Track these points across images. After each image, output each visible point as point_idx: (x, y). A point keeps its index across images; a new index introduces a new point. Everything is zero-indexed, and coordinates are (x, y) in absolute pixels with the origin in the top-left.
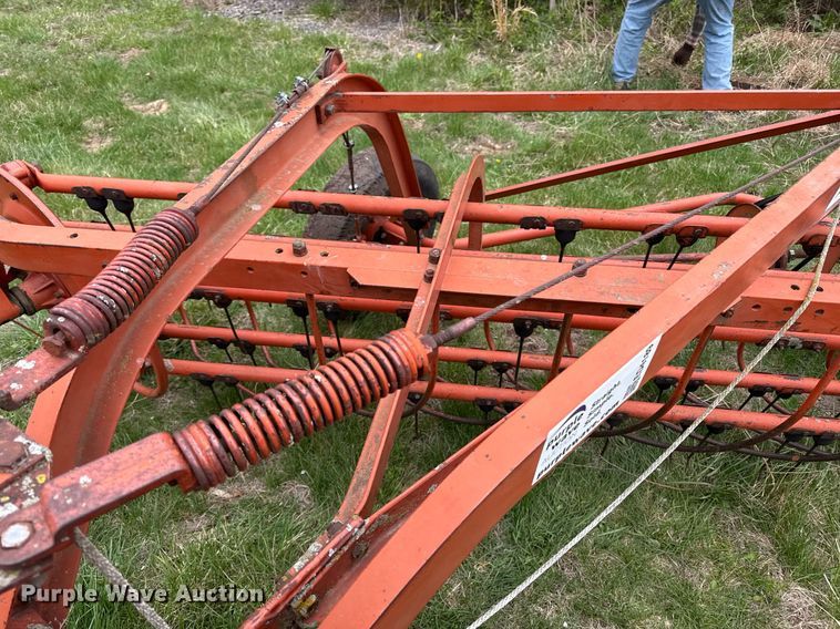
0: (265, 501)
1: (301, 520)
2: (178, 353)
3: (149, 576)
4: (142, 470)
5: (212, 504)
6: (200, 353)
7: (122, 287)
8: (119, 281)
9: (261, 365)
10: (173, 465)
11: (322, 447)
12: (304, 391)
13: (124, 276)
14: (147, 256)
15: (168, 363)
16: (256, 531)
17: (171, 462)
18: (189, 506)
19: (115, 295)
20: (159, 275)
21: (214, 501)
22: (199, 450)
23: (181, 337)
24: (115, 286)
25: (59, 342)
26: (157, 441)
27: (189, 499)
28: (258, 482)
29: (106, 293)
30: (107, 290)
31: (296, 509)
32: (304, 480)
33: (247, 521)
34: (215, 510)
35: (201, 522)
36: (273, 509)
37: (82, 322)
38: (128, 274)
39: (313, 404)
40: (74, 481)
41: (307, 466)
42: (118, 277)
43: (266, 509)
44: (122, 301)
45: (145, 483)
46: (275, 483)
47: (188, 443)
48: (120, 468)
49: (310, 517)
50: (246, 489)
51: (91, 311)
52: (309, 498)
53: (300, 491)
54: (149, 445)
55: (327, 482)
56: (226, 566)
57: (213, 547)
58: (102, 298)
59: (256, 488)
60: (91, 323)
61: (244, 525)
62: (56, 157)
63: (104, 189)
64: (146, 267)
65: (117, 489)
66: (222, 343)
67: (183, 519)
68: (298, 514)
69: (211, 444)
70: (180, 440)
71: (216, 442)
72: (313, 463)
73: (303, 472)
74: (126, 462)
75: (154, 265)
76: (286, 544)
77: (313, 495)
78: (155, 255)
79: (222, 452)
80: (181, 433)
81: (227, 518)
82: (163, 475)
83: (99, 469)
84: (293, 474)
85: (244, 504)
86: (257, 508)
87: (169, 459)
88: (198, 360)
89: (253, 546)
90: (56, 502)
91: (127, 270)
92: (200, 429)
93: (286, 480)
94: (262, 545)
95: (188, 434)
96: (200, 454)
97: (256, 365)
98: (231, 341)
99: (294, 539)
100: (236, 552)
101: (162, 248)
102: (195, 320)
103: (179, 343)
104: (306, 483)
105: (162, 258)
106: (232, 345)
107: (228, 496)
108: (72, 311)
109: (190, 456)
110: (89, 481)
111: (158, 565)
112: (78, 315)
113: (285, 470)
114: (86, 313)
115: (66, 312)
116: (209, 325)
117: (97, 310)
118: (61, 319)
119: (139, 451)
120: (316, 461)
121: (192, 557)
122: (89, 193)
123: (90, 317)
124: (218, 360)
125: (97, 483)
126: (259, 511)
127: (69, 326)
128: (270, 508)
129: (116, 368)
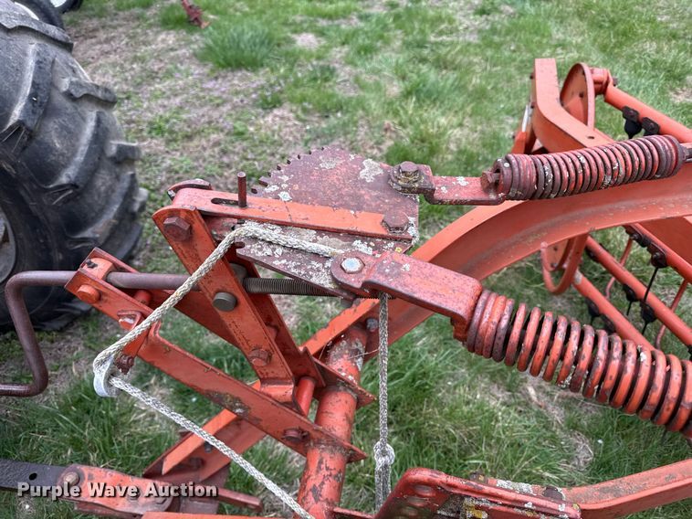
0: (554, 429)
1: (565, 469)
2: (596, 279)
3: (448, 391)
4: (440, 292)
5: (520, 392)
6: (610, 292)
7: (568, 170)
8: (571, 165)
9: (648, 338)
10: (460, 308)
11: (634, 441)
12: (617, 353)
13: (578, 164)
14: (611, 161)
15: (579, 277)
16: (529, 439)
17: (461, 305)
18: (506, 378)
19: (558, 173)
20: (607, 182)
21: (523, 392)
22: (488, 316)
23: (611, 271)
24: (564, 167)
25: (491, 180)
26: (469, 284)
27: (510, 374)
28: (562, 412)
29: (552, 167)
30: (555, 166)
31: (569, 459)
32: (595, 447)
33: (529, 427)
34: (518, 398)
35: (503, 395)
36: (554, 440)
37: (517, 175)
38: (582, 165)
39: (613, 372)
40: (401, 262)
41: (607, 440)
42: (572, 161)
43: (549, 434)
44: (559, 182)
45: (433, 302)
46: (573, 426)
47: (485, 304)
48: (430, 279)
49: (573, 475)
50: (550, 407)
51: (531, 173)
52: (585, 463)
53: (585, 452)
54: (461, 282)
55: (610, 468)
56: (489, 437)
57: (493, 417)
58: (546, 168)
59: (557, 415)
60: (522, 180)
61: (526, 427)
62: (644, 92)
63: (647, 118)
64: (602, 169)
65: (415, 289)
66: (632, 296)
67: (495, 382)
68: (568, 464)
69: (500, 321)
70: (484, 297)
71: (504, 323)
72: (615, 445)
73: (600, 441)
74: (437, 278)
75: (609, 171)
76: (537, 470)
77: (591, 463)
78: (619, 165)
79: (502, 333)
80: (490, 294)
81: (521, 411)
82: (447, 308)
83: (420, 268)
84: (592, 435)
85: (539, 415)
86: (544, 427)
87: (462, 302)
88: (605, 294)
89: (517, 446)
90: (382, 264)
91: (584, 161)
92: (505, 303)
93: (582, 432)
94: (523, 452)
95: (492, 299)
96: (485, 320)
97: (643, 333)
98: (640, 300)
99: (547, 474)
100: (503, 437)
101: (630, 162)
102: (632, 266)
103: (604, 273)
104: (594, 451)
105: (622, 171)
106: (638, 304)
107: (535, 398)
108: (518, 163)
109: (478, 314)
110: (408, 269)
111: (457, 391)
112: (519, 170)
113: (589, 426)
114: (525, 172)
115: (514, 161)
116: (638, 278)
117: (535, 175)
118: (507, 165)
119: (451, 280)
120: (618, 446)
121: (478, 408)
122: (632, 116)
123: (525, 176)
124: (619, 307)
125: (410, 275)
126: (544, 430)
127: (506, 172)
128: (552, 437)
129: (524, 238)
